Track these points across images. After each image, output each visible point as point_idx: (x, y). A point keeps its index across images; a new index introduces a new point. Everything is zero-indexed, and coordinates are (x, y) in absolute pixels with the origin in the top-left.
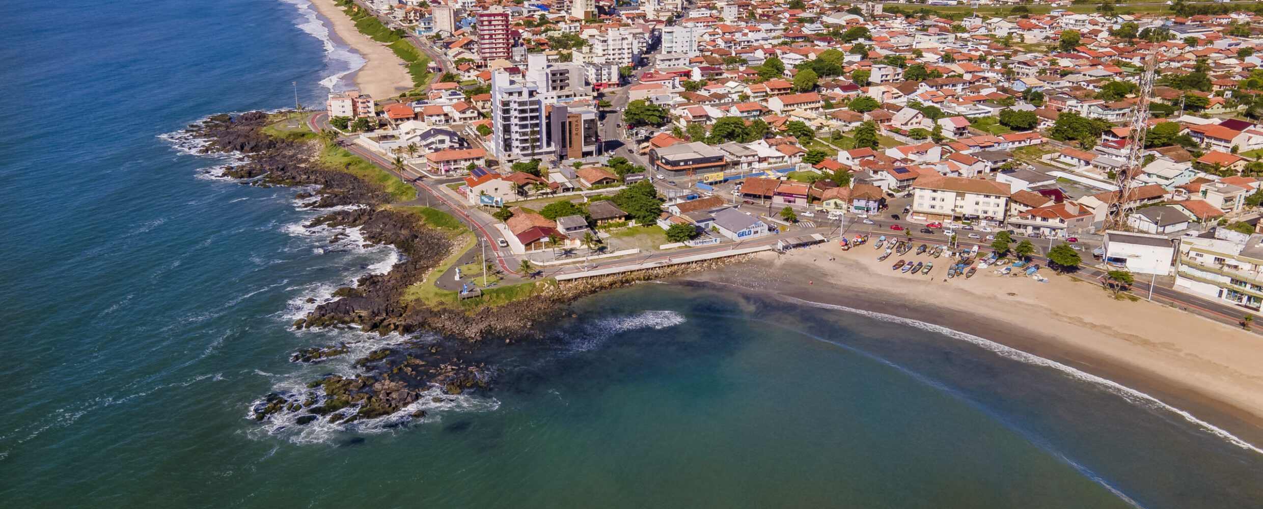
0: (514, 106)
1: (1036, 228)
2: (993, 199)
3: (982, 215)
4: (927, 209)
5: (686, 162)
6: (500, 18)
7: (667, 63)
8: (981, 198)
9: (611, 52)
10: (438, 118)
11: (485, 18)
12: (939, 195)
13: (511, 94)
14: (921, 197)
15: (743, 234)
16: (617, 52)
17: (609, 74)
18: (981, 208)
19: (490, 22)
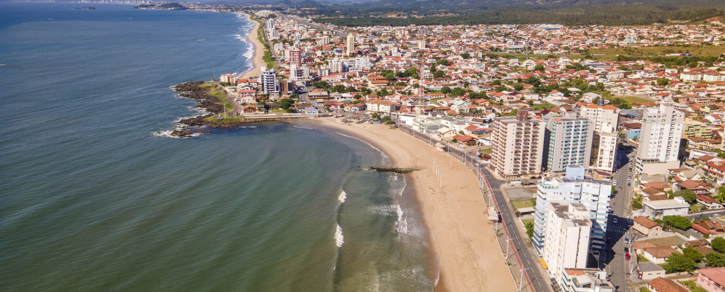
0: (265, 77)
1: (398, 116)
2: (387, 107)
3: (384, 111)
4: (371, 110)
5: (315, 96)
6: (297, 53)
7: (353, 70)
8: (384, 106)
9: (334, 66)
10: (255, 84)
11: (292, 53)
12: (373, 105)
13: (264, 73)
14: (369, 106)
15: (309, 113)
16: (336, 66)
17: (325, 73)
18: (384, 109)
19: (293, 54)
